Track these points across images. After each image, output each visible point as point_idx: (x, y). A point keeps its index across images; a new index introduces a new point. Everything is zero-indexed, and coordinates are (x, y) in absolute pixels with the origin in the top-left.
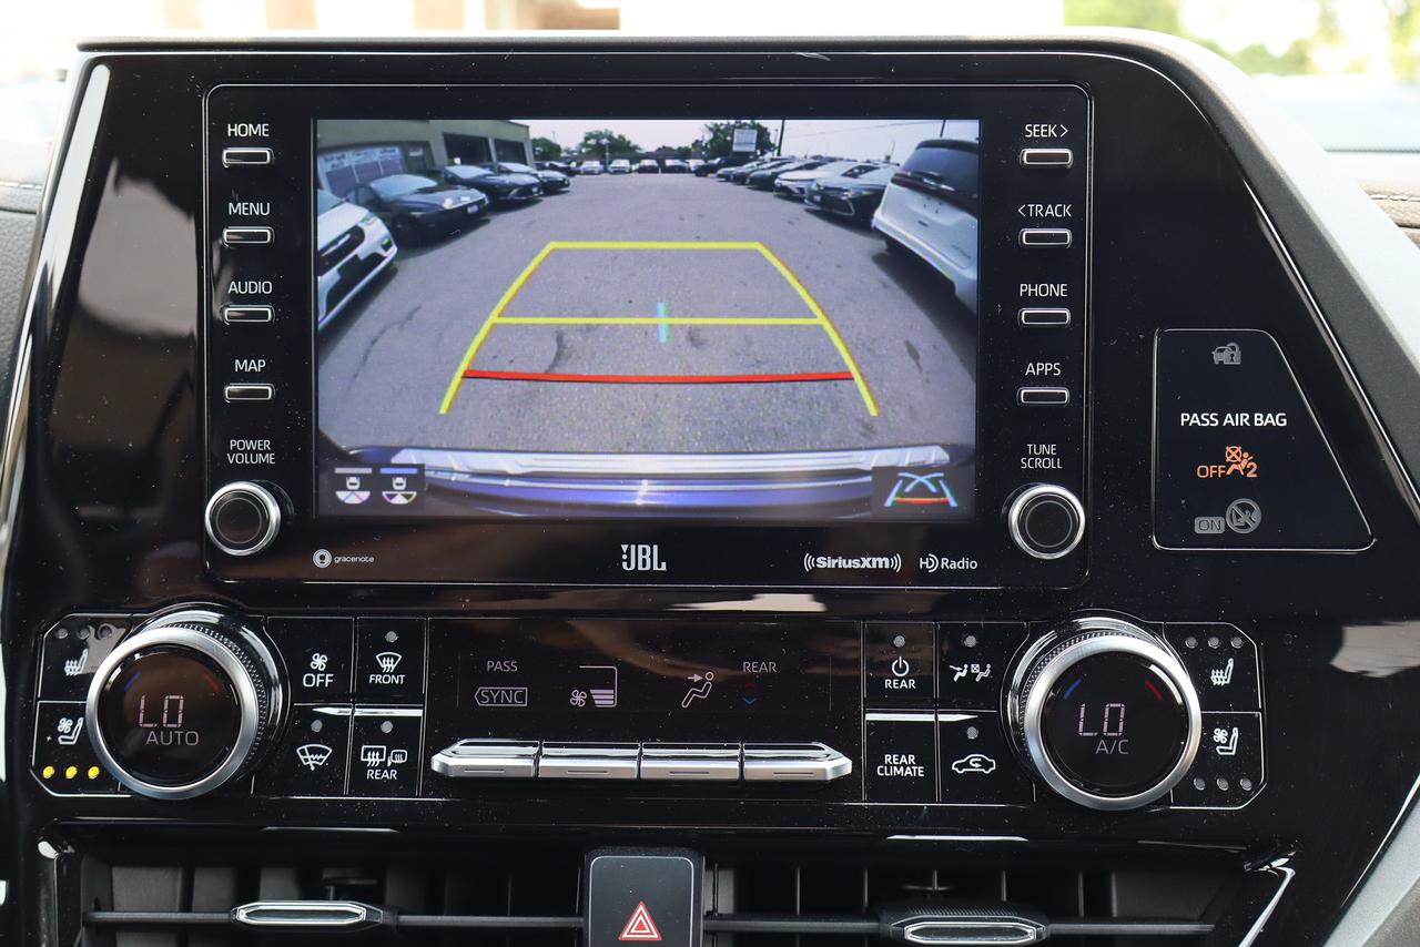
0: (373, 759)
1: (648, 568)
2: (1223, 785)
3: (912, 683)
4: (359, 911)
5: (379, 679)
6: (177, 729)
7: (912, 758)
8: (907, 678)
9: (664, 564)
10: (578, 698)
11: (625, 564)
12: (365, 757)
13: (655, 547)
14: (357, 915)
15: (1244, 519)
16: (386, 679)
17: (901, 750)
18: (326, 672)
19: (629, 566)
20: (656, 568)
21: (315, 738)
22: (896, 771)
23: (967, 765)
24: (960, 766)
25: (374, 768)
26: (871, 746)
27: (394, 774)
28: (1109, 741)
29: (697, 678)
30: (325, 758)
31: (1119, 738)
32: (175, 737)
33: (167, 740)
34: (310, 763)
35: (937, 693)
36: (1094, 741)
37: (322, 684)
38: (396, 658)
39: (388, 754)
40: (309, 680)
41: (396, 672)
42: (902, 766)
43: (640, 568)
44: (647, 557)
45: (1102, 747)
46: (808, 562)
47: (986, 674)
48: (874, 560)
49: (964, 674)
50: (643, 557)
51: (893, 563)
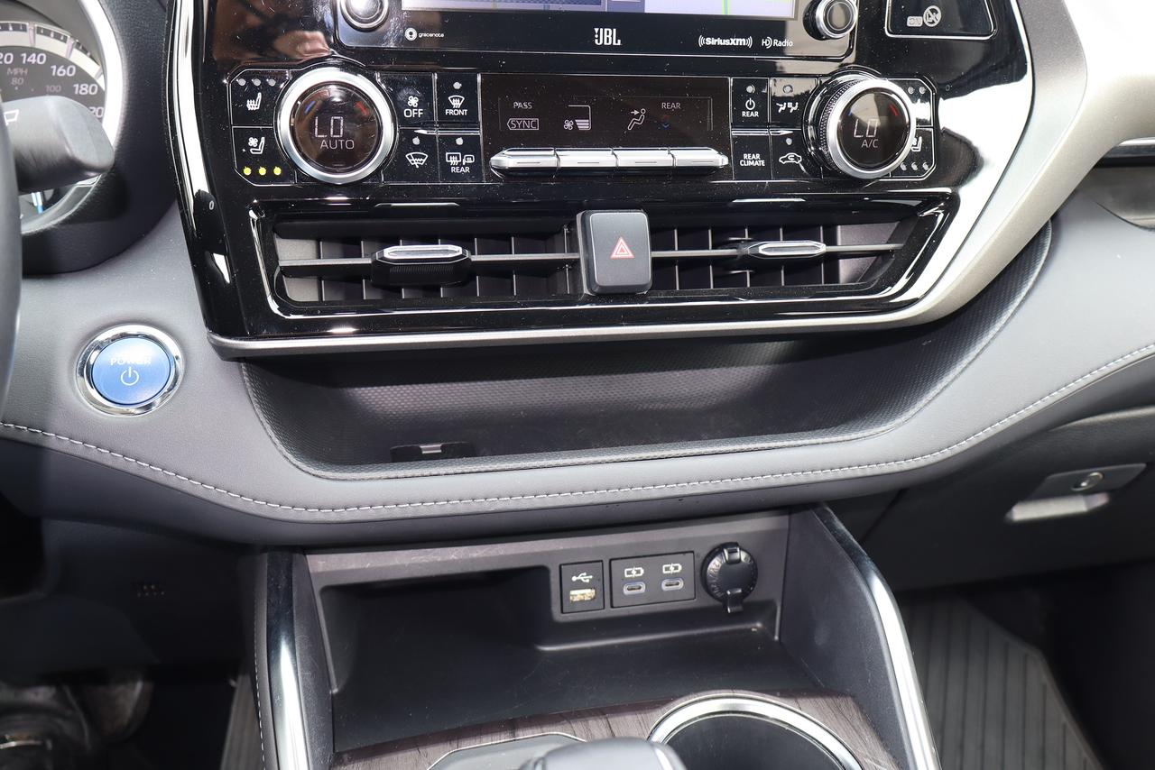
0: (454, 161)
1: (610, 43)
2: (914, 167)
3: (757, 114)
4: (456, 250)
5: (451, 112)
6: (340, 138)
7: (758, 156)
8: (754, 111)
9: (619, 41)
10: (568, 125)
11: (596, 41)
12: (449, 159)
13: (615, 30)
14: (456, 252)
15: (933, 18)
16: (456, 112)
17: (752, 152)
18: (417, 108)
19: (599, 42)
20: (614, 44)
21: (416, 148)
22: (750, 163)
23: (787, 159)
24: (783, 160)
25: (455, 166)
26: (736, 149)
27: (467, 169)
28: (869, 140)
29: (636, 112)
30: (424, 160)
31: (873, 139)
32: (339, 143)
33: (333, 145)
34: (416, 163)
35: (769, 119)
36: (861, 140)
37: (416, 115)
38: (461, 99)
39: (462, 158)
40: (408, 113)
41: (462, 108)
42: (752, 160)
43: (605, 43)
44: (609, 36)
45: (865, 144)
46: (701, 41)
47: (795, 108)
48: (738, 40)
49: (784, 108)
50: (607, 37)
51: (748, 42)
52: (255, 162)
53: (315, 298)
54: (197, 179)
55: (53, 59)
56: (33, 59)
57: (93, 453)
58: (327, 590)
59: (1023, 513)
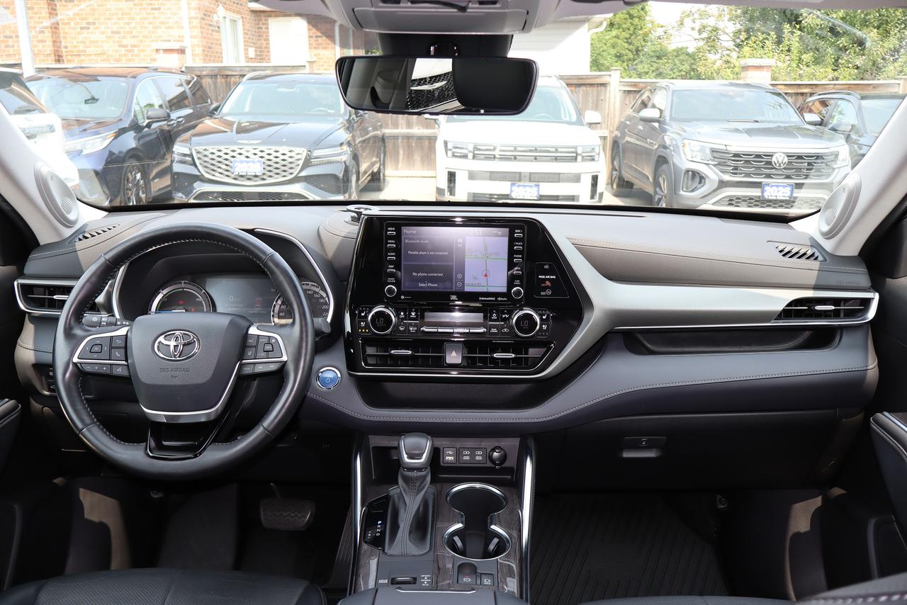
2: (542, 333)
4: (410, 352)
5: (412, 316)
6: (382, 323)
8: (495, 317)
11: (451, 299)
12: (410, 329)
13: (456, 296)
15: (549, 293)
18: (403, 315)
20: (456, 299)
21: (402, 325)
22: (493, 331)
23: (504, 330)
26: (489, 327)
27: (415, 331)
28: (525, 326)
30: (404, 329)
31: (527, 326)
32: (382, 325)
33: (380, 325)
34: (401, 329)
35: (500, 319)
36: (523, 326)
37: (402, 317)
38: (414, 313)
39: (414, 328)
46: (480, 298)
47: (507, 316)
48: (490, 298)
49: (504, 316)
50: (454, 297)
51: (494, 299)
52: (362, 328)
53: (375, 363)
54: (348, 328)
55: (315, 292)
56: (310, 292)
57: (318, 398)
58: (374, 448)
59: (626, 455)
